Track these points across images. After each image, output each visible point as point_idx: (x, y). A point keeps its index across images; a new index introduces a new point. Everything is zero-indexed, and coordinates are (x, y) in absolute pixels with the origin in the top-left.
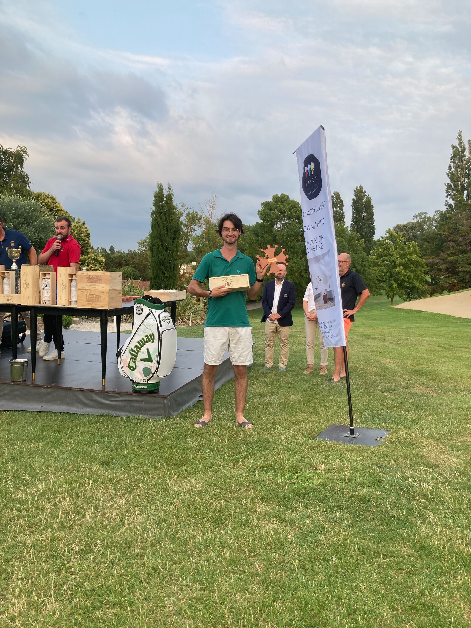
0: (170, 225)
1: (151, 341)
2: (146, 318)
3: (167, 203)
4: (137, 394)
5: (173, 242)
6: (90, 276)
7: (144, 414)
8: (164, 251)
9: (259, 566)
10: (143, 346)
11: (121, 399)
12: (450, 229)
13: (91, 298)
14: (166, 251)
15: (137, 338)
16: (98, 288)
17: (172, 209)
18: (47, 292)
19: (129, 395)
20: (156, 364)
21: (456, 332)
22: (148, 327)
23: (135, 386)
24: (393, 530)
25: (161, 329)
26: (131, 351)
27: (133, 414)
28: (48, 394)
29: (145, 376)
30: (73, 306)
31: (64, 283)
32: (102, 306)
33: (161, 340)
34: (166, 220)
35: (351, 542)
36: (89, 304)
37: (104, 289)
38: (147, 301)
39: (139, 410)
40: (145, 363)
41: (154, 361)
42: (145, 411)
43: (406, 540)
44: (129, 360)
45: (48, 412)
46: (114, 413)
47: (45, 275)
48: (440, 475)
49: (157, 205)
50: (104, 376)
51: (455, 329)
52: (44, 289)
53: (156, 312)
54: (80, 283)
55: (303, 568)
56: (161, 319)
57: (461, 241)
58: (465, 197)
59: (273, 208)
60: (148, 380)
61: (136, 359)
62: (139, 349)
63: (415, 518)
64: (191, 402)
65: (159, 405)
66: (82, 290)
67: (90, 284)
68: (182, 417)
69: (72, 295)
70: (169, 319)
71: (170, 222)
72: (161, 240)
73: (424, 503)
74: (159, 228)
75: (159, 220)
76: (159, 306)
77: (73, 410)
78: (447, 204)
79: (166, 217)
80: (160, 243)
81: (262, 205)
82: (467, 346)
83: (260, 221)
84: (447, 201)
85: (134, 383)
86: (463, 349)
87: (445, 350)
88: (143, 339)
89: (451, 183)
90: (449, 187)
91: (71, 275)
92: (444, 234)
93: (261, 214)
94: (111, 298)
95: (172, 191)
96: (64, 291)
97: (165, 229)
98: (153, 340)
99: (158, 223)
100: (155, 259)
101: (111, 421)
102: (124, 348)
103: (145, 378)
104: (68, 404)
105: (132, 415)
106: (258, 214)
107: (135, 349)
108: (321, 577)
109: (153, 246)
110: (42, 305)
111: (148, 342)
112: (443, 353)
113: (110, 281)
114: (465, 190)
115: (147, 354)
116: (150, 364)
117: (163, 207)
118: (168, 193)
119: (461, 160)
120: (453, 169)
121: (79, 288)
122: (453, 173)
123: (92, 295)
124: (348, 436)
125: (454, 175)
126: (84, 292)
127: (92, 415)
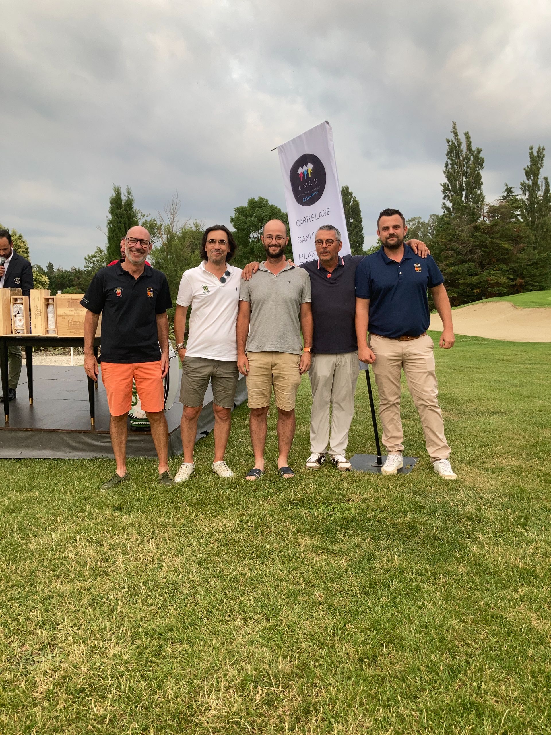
3: (126, 210)
4: (135, 432)
6: (72, 299)
7: (144, 455)
9: (319, 595)
12: (449, 236)
13: (74, 324)
16: (81, 313)
17: (133, 218)
18: (20, 320)
21: (462, 351)
23: (134, 423)
24: (446, 552)
28: (28, 438)
30: (51, 335)
31: (39, 308)
35: (407, 566)
36: (72, 332)
39: (138, 451)
42: (145, 451)
43: (460, 560)
45: (29, 458)
47: (16, 300)
48: (481, 497)
49: (114, 213)
50: (93, 415)
51: (461, 348)
52: (15, 316)
54: (60, 308)
55: (365, 594)
57: (461, 250)
58: (463, 199)
59: (248, 214)
63: (464, 539)
67: (73, 309)
69: (49, 323)
73: (470, 525)
75: (117, 230)
77: (59, 455)
78: (444, 206)
79: (125, 227)
81: (235, 211)
82: (478, 367)
83: (235, 230)
84: (444, 204)
86: (475, 370)
87: (455, 371)
89: (448, 183)
90: (446, 188)
91: (47, 300)
92: (442, 242)
93: (235, 221)
95: (132, 196)
96: (40, 317)
99: (116, 234)
104: (53, 448)
106: (231, 222)
108: (384, 600)
110: (13, 335)
112: (454, 374)
114: (464, 190)
117: (121, 215)
118: (127, 199)
119: (458, 156)
120: (450, 166)
121: (58, 314)
122: (450, 170)
123: (75, 321)
124: (375, 465)
125: (450, 174)
126: (65, 318)
127: (84, 459)
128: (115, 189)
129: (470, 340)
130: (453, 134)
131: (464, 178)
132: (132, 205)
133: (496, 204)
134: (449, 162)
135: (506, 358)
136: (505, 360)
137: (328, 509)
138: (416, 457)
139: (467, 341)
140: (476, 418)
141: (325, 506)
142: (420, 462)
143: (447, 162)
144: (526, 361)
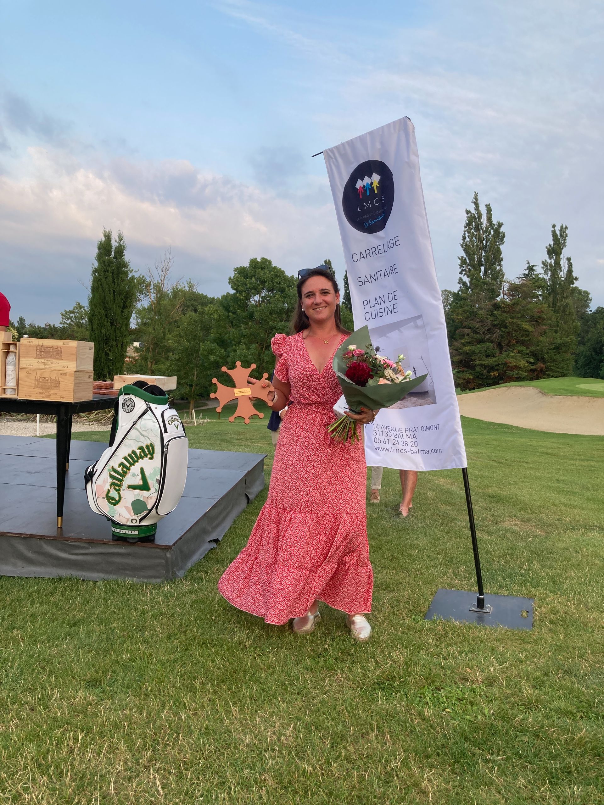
0: (118, 288)
1: (149, 456)
2: (140, 417)
3: (115, 257)
4: (119, 542)
5: (122, 312)
6: (42, 346)
7: (132, 576)
8: (109, 323)
10: (133, 464)
11: (92, 550)
12: (466, 313)
13: (43, 383)
14: (112, 324)
15: (124, 451)
16: (55, 367)
17: (123, 267)
19: (107, 544)
20: (156, 494)
22: (144, 433)
23: (118, 531)
25: (166, 437)
26: (112, 473)
27: (114, 577)
29: (136, 513)
30: (9, 395)
32: (61, 397)
33: (166, 455)
34: (114, 282)
36: (40, 393)
37: (66, 369)
38: (141, 391)
39: (123, 570)
40: (136, 492)
41: (153, 490)
42: (134, 570)
44: (108, 487)
46: (82, 574)
49: (101, 260)
50: (60, 512)
53: (158, 409)
54: (24, 357)
56: (165, 420)
57: (478, 328)
58: (481, 274)
59: (249, 275)
60: (141, 520)
61: (120, 486)
62: (125, 469)
64: (199, 552)
65: (157, 561)
66: (29, 370)
67: (43, 360)
68: (194, 579)
69: (8, 378)
70: (177, 420)
71: (118, 285)
72: (105, 309)
74: (103, 291)
75: (103, 280)
76: (162, 399)
77: (6, 570)
78: (461, 281)
79: (113, 277)
80: (103, 312)
81: (235, 271)
83: (232, 292)
84: (460, 278)
85: (117, 525)
88: (134, 452)
89: (465, 256)
90: (463, 261)
91: (7, 345)
92: (457, 319)
93: (234, 283)
94: (76, 385)
95: (124, 242)
97: (112, 294)
98: (152, 454)
99: (101, 285)
100: (95, 334)
101: (77, 590)
102: (99, 466)
103: (135, 517)
105: (112, 579)
106: (229, 282)
107: (120, 469)
109: (93, 316)
111: (142, 458)
112: (504, 469)
113: (77, 356)
114: (482, 265)
115: (140, 477)
116: (145, 493)
117: (110, 263)
118: (117, 245)
119: (477, 228)
120: (467, 239)
121: (21, 367)
122: (468, 243)
123: (45, 378)
124: (475, 610)
125: (469, 246)
126: (30, 373)
127: (43, 579)
128: (105, 232)
129: (499, 428)
130: (473, 205)
131: (483, 252)
132: (123, 252)
133: (517, 282)
134: (467, 234)
135: (550, 451)
136: (550, 454)
137: (439, 699)
138: (529, 598)
139: (496, 429)
140: (570, 534)
141: (432, 693)
142: (540, 607)
143: (464, 234)
144: (576, 457)
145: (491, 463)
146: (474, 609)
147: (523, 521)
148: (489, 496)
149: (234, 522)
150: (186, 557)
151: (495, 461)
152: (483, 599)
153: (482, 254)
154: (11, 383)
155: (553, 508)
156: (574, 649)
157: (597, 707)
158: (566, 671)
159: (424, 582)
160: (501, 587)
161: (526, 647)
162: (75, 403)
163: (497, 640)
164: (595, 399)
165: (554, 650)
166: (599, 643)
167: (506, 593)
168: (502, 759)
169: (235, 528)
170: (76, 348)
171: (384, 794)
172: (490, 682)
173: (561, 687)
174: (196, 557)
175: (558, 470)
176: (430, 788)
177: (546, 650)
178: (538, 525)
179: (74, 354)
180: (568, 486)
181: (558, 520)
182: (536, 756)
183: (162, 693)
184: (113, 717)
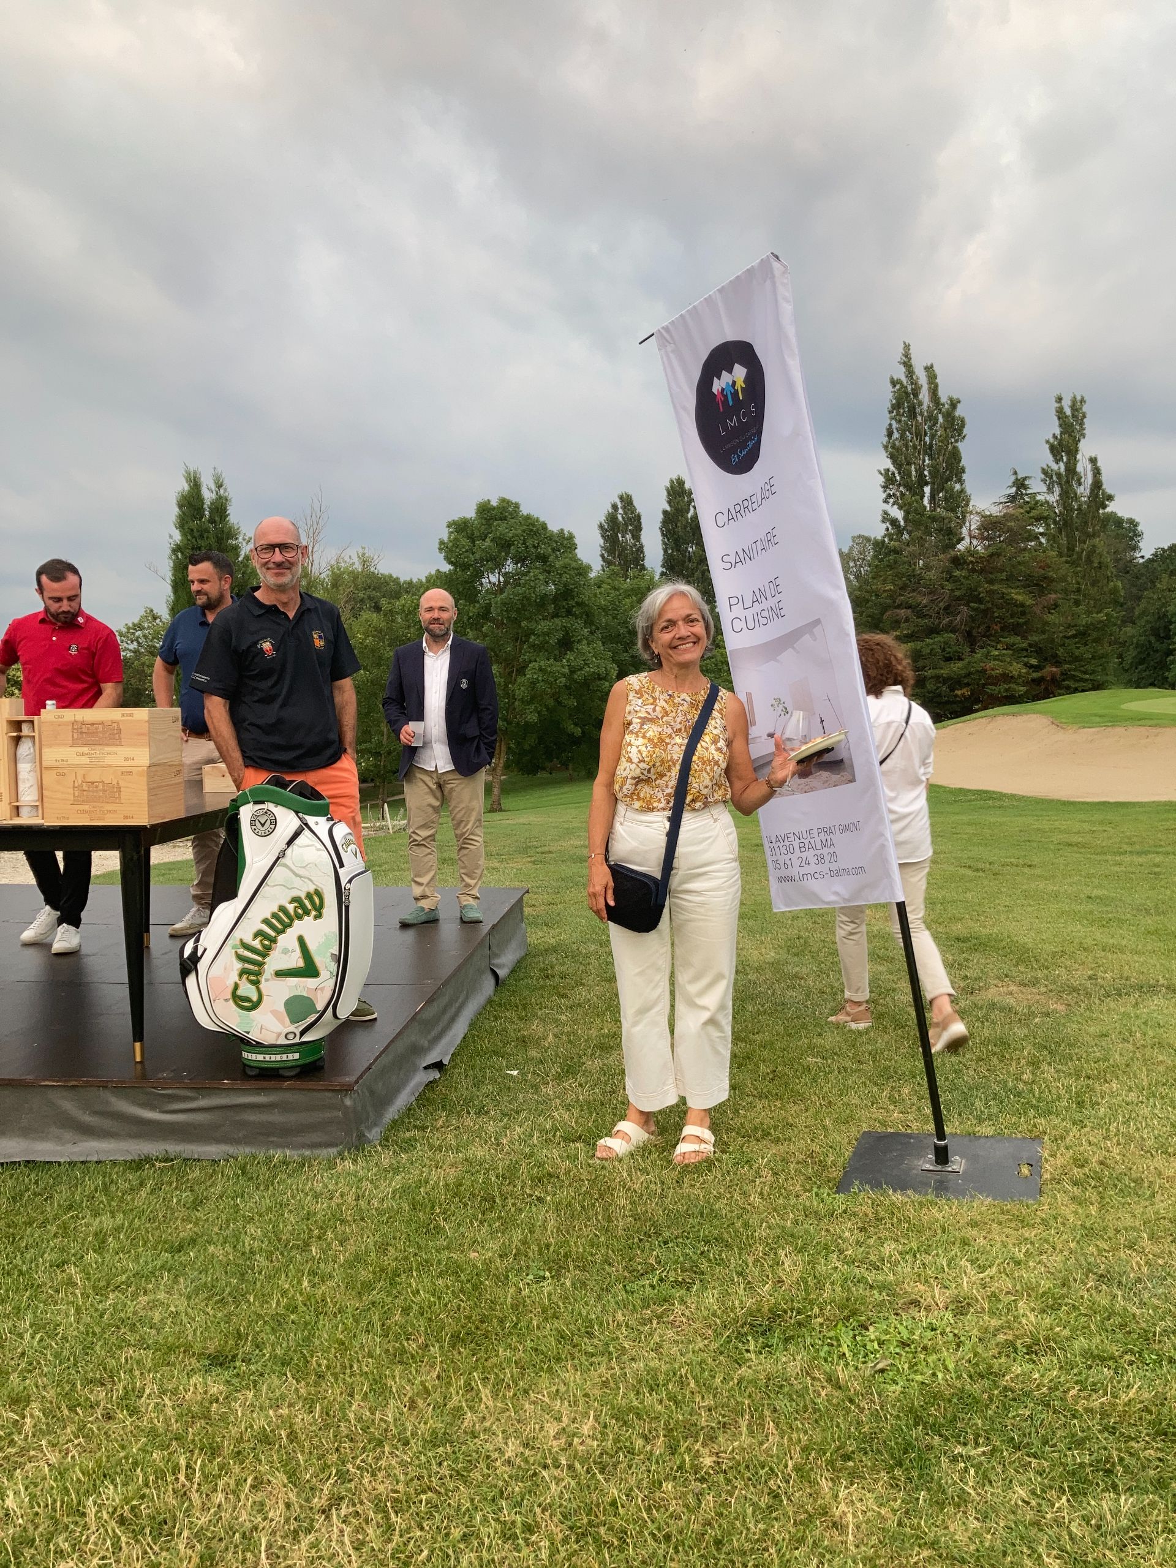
3: (212, 521)
6: (83, 723)
7: (282, 1146)
11: (202, 1103)
12: (900, 579)
13: (88, 791)
16: (109, 760)
17: (228, 539)
19: (230, 1089)
20: (333, 982)
22: (301, 872)
27: (248, 1150)
29: (295, 1020)
30: (27, 819)
32: (125, 817)
36: (84, 812)
37: (130, 762)
38: (286, 794)
39: (264, 1135)
40: (293, 981)
42: (284, 1135)
44: (233, 977)
46: (188, 1149)
49: (187, 527)
50: (138, 1033)
54: (50, 746)
56: (337, 842)
57: (926, 606)
58: (926, 501)
59: (476, 533)
60: (304, 1033)
64: (408, 1090)
65: (328, 1115)
66: (61, 770)
67: (85, 749)
68: (399, 1144)
69: (22, 787)
76: (318, 805)
77: (44, 1149)
78: (886, 517)
81: (449, 526)
83: (446, 568)
84: (886, 513)
89: (892, 468)
90: (889, 479)
91: (17, 725)
92: (885, 591)
93: (449, 550)
94: (153, 791)
95: (225, 490)
102: (210, 944)
103: (291, 1028)
104: (27, 1132)
105: (243, 1152)
106: (440, 549)
113: (150, 738)
114: (926, 484)
115: (298, 953)
116: (310, 982)
117: (202, 533)
118: (214, 496)
119: (912, 413)
120: (896, 435)
121: (45, 764)
122: (897, 443)
123: (93, 783)
124: (932, 1168)
125: (898, 450)
126: (64, 775)
127: (114, 1163)
128: (189, 473)
129: (976, 800)
130: (903, 369)
131: (926, 459)
132: (225, 510)
133: (995, 511)
134: (895, 425)
135: (1076, 839)
136: (1076, 845)
137: (864, 1346)
138: (1033, 1140)
139: (970, 801)
140: (1112, 1005)
141: (851, 1333)
142: (1053, 1155)
143: (891, 425)
144: (1126, 847)
145: (963, 871)
146: (928, 1166)
147: (1025, 985)
148: (958, 939)
149: (472, 1026)
150: (383, 1102)
151: (970, 867)
152: (946, 1147)
153: (924, 461)
154: (28, 795)
155: (1081, 955)
156: (1117, 1231)
157: (1160, 1342)
158: (1102, 1276)
159: (836, 1120)
160: (980, 1121)
161: (1027, 1235)
162: (152, 826)
163: (974, 1224)
164: (1159, 730)
165: (1078, 1236)
166: (1164, 1218)
167: (990, 1131)
168: (984, 1453)
169: (474, 1036)
170: (148, 721)
171: (765, 1533)
172: (961, 1306)
173: (1094, 1308)
174: (404, 1099)
175: (1089, 876)
176: (850, 1516)
177: (1065, 1237)
178: (1051, 991)
179: (143, 734)
180: (1109, 909)
181: (1090, 978)
182: (1045, 1443)
183: (348, 1371)
184: (260, 1423)
